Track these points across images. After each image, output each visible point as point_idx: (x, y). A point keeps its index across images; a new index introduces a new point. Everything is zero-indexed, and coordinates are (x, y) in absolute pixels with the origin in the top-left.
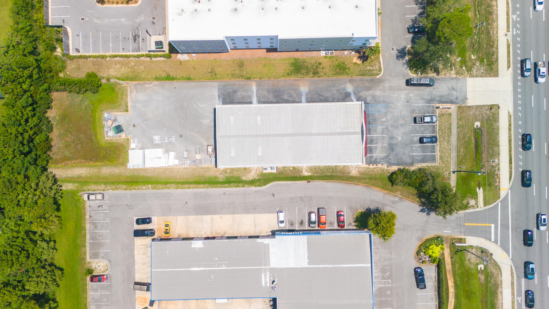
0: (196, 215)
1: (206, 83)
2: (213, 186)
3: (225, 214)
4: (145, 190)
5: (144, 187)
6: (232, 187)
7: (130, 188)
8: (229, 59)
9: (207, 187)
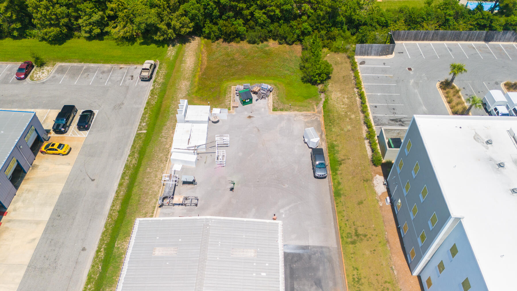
0: (62, 195)
1: (332, 223)
2: (110, 228)
3: (37, 249)
4: (140, 125)
5: (144, 124)
6: (93, 266)
7: (148, 108)
8: (395, 272)
9: (110, 216)
